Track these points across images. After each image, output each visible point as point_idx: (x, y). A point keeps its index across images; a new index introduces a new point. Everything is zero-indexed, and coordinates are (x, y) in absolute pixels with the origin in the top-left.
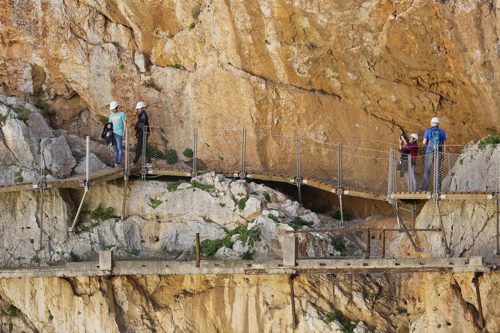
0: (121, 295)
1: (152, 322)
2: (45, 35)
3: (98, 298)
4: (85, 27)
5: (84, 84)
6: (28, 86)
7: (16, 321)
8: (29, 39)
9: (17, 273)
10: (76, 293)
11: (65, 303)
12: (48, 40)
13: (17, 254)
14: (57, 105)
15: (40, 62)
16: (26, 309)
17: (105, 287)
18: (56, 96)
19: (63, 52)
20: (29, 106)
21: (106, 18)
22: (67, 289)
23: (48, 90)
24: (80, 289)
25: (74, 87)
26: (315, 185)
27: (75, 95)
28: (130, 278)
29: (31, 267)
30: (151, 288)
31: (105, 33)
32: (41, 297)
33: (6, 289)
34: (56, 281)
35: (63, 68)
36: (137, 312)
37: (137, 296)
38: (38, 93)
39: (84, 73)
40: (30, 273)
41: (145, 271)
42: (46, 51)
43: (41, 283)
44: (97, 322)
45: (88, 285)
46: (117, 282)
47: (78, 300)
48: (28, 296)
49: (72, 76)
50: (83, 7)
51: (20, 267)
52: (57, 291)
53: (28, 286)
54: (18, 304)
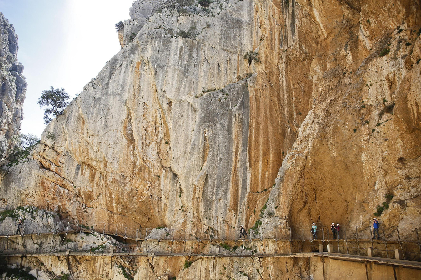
0: (71, 260)
1: (77, 267)
2: (62, 199)
3: (65, 261)
4: (72, 197)
5: (70, 210)
6: (56, 210)
7: (43, 267)
8: (59, 199)
9: (45, 254)
10: (59, 260)
11: (56, 262)
12: (63, 200)
13: (46, 250)
14: (63, 214)
15: (60, 204)
16: (46, 264)
17: (67, 258)
18: (63, 212)
19: (66, 202)
20: (56, 214)
21: (77, 196)
22: (57, 259)
23: (61, 211)
24: (60, 259)
25: (67, 210)
26: (120, 236)
27: (67, 212)
28: (74, 256)
29: (49, 253)
30: (78, 259)
31: (77, 199)
32: (50, 260)
33: (41, 258)
34: (55, 256)
35: (65, 206)
36: (74, 264)
37: (74, 261)
38: (59, 211)
39: (70, 208)
40: (48, 255)
41: (77, 255)
42: (62, 202)
43: (51, 257)
44: (63, 267)
45: (63, 258)
46: (70, 257)
47: (60, 262)
48: (47, 260)
49: (67, 208)
50: (72, 193)
51: (46, 253)
52: (54, 259)
53: (47, 258)
54: (44, 262)
